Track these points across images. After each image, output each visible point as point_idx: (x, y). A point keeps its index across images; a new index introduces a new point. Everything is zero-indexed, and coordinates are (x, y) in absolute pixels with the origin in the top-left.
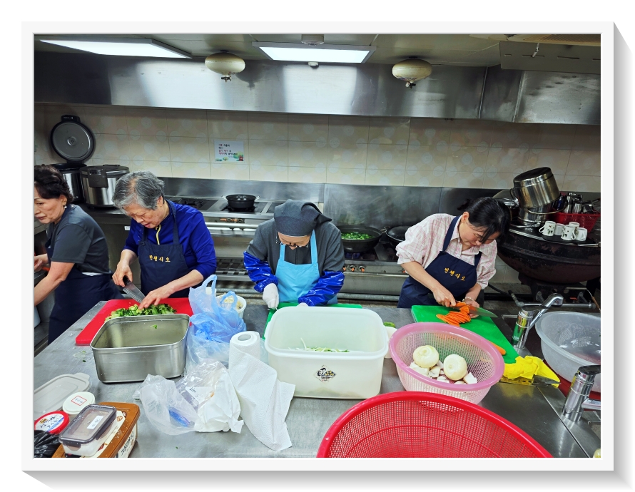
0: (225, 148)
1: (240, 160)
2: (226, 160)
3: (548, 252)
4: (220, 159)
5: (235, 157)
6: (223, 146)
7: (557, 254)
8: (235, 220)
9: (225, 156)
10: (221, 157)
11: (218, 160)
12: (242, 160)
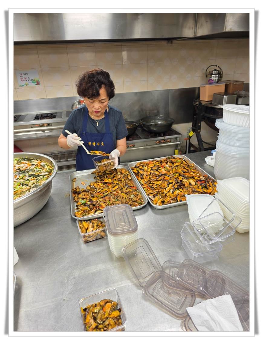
0: (24, 76)
1: (37, 84)
2: (27, 85)
5: (33, 82)
6: (24, 75)
8: (45, 125)
9: (25, 82)
10: (23, 83)
11: (21, 86)
12: (39, 84)
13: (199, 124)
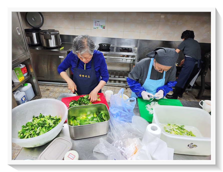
1: (104, 28)
2: (98, 28)
4: (95, 28)
5: (101, 27)
6: (97, 22)
9: (97, 26)
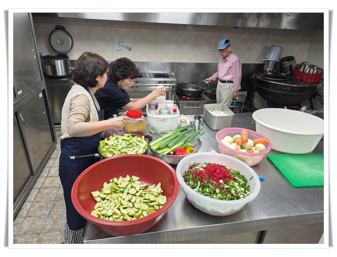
0: (121, 43)
1: (129, 50)
2: (122, 50)
3: (286, 90)
7: (290, 91)
10: (119, 48)
11: (117, 50)
12: (131, 50)
13: (253, 94)
